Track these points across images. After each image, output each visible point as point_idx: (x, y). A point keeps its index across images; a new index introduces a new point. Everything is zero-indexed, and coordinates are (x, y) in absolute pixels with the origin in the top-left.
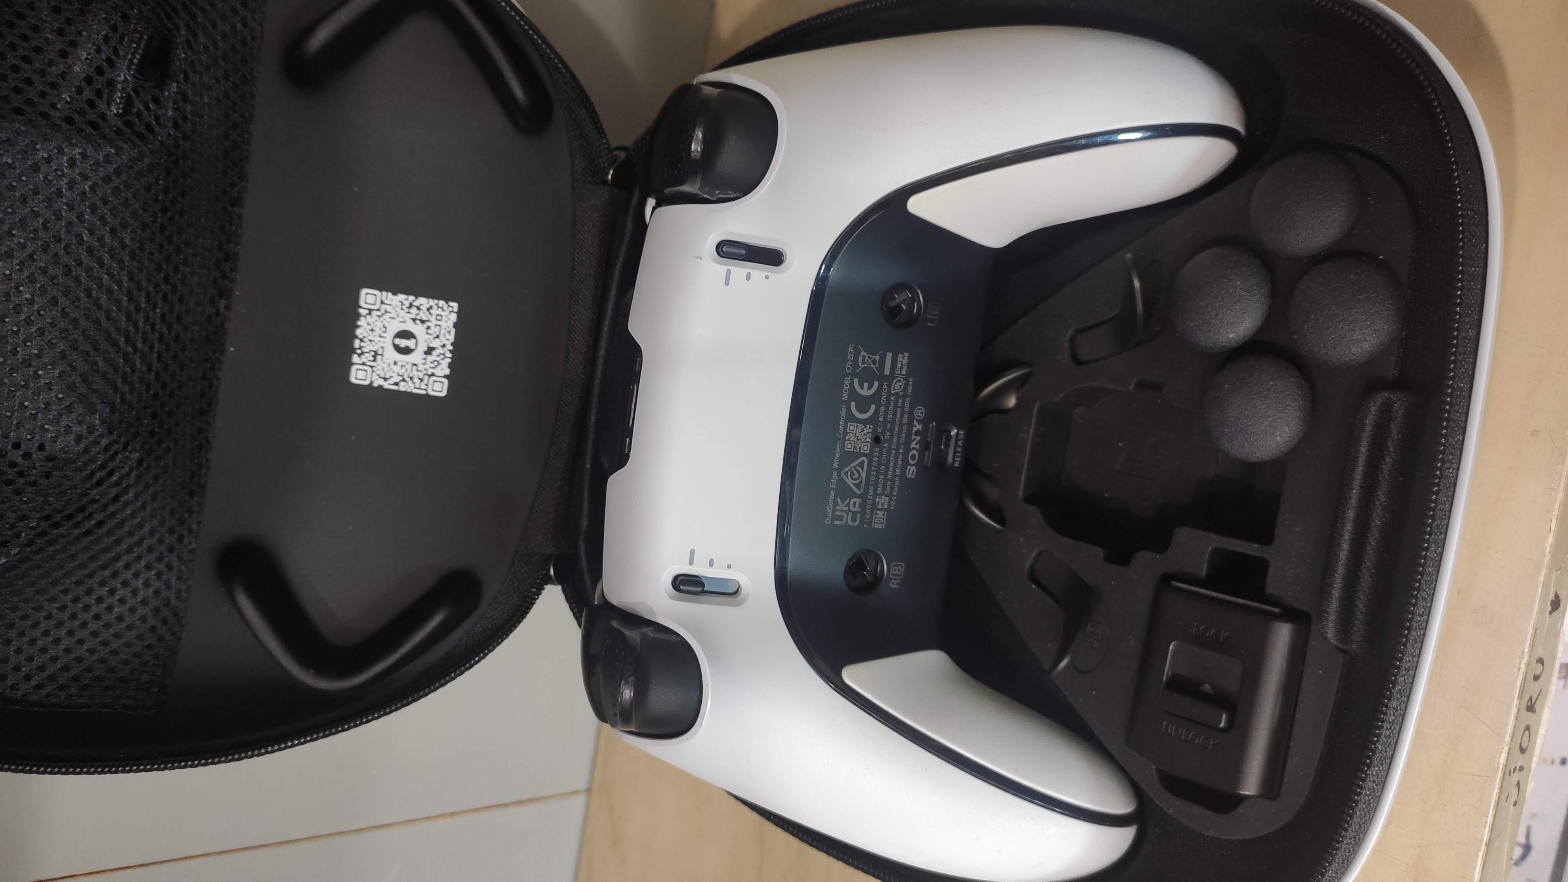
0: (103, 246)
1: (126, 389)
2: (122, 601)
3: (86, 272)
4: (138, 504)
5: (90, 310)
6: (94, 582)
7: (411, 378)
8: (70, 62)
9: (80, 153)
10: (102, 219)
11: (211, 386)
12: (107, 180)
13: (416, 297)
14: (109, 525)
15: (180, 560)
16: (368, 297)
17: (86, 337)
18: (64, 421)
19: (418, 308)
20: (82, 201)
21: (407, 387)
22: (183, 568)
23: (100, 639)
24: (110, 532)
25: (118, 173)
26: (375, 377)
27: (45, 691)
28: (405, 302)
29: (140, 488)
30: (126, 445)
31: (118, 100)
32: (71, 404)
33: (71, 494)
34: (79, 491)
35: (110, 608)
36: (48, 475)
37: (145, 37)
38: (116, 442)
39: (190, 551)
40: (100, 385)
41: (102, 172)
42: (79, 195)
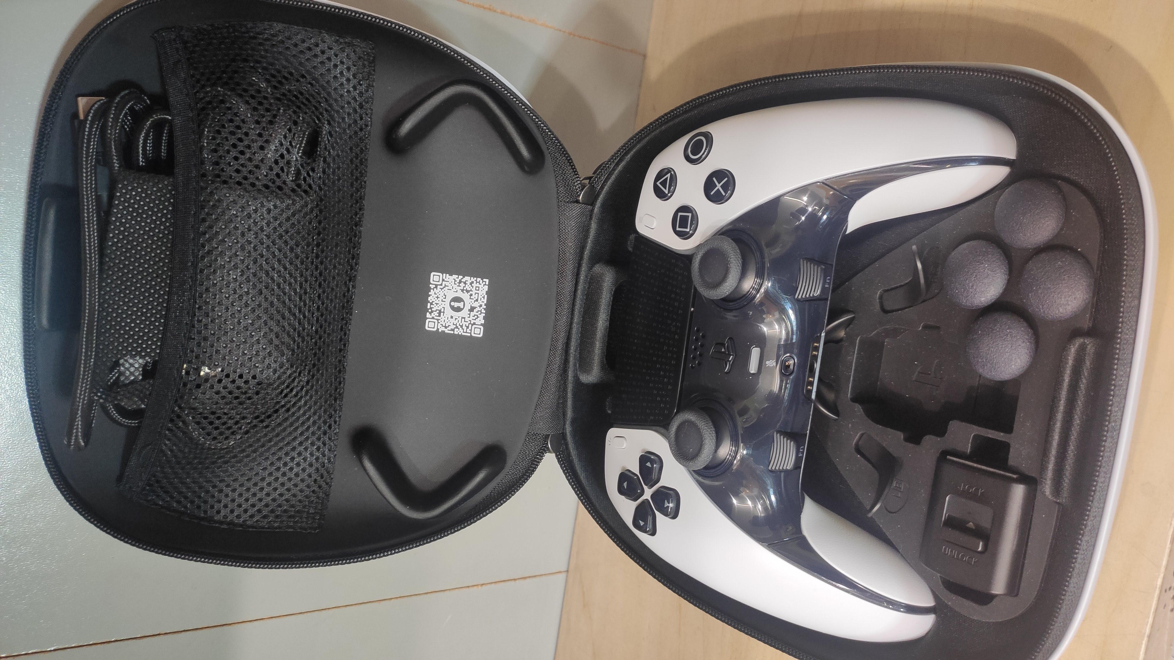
0: (286, 258)
1: (300, 340)
2: (298, 464)
3: (277, 273)
4: (306, 408)
5: (280, 296)
6: (281, 454)
7: (462, 326)
8: (266, 152)
9: (273, 205)
10: (286, 242)
11: (345, 334)
12: (288, 219)
13: (464, 277)
14: (291, 420)
15: (330, 439)
16: (435, 277)
17: (278, 312)
18: (267, 362)
19: (465, 283)
20: (274, 232)
21: (459, 331)
22: (332, 444)
23: (285, 488)
24: (291, 425)
25: (293, 215)
26: (439, 326)
27: (255, 519)
28: (456, 279)
29: (308, 397)
30: (300, 373)
31: (293, 172)
32: (270, 351)
33: (270, 403)
34: (275, 401)
35: (291, 469)
36: (257, 393)
37: (307, 133)
38: (295, 372)
39: (335, 434)
40: (287, 339)
41: (285, 216)
42: (272, 229)
